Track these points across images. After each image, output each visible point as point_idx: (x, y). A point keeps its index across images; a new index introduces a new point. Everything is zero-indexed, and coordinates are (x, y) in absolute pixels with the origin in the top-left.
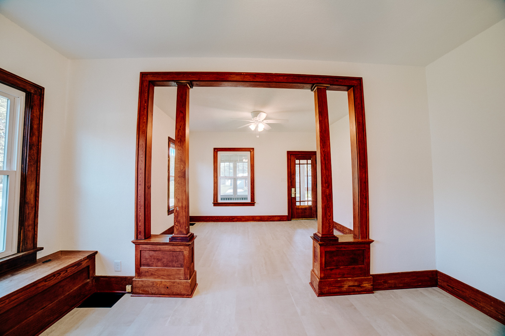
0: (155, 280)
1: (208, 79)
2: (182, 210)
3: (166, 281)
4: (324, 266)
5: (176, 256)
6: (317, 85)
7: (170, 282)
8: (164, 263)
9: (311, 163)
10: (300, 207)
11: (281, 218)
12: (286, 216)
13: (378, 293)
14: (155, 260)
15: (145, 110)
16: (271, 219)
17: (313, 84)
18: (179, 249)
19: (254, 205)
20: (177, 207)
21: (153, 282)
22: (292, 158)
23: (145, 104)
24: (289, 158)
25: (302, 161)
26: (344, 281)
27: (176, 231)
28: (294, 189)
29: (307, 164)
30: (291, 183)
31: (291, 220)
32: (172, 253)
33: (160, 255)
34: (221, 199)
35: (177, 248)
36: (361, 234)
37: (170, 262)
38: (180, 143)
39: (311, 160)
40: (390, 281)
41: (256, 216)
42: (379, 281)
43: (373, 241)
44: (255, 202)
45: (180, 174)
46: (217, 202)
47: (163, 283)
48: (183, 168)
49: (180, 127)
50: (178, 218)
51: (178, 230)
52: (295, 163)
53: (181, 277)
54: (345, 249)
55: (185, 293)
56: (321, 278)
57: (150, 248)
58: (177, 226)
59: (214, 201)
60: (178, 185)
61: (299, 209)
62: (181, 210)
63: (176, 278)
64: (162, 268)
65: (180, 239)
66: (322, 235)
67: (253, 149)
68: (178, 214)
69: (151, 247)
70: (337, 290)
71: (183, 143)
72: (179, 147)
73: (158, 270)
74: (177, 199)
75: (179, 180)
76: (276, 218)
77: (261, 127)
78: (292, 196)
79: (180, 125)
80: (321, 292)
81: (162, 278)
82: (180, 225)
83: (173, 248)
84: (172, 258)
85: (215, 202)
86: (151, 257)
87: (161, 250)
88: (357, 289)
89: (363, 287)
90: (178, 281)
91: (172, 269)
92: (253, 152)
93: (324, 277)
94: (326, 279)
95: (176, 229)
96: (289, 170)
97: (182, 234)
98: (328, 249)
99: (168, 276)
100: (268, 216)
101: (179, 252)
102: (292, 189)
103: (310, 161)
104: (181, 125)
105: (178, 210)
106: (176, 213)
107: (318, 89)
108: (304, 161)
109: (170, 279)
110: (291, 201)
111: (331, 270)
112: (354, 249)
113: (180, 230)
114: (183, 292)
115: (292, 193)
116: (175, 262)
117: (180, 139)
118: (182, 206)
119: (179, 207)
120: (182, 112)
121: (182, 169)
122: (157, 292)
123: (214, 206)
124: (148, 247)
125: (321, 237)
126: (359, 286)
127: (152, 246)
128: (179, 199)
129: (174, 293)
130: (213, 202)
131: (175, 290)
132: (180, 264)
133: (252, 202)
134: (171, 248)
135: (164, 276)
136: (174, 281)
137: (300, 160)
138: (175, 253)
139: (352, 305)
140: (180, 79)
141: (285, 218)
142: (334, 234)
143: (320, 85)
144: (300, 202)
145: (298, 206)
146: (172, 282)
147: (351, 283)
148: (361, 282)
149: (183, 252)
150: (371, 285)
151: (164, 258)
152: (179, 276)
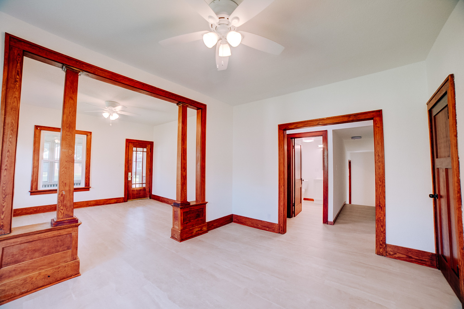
0: (29, 275)
1: (103, 75)
2: (70, 193)
3: (46, 270)
4: (182, 222)
5: (61, 240)
6: (183, 103)
7: (52, 269)
8: (45, 251)
9: (146, 151)
10: (135, 189)
11: (118, 201)
12: (123, 198)
13: (210, 232)
14: (30, 253)
15: (18, 83)
16: (107, 202)
17: (180, 102)
18: (67, 231)
19: (89, 190)
20: (63, 191)
21: (25, 280)
22: (131, 145)
23: (18, 77)
24: (128, 145)
25: (139, 149)
26: (194, 229)
27: (61, 215)
28: (131, 173)
29: (143, 152)
30: (128, 168)
31: (127, 201)
32: (56, 238)
33: (39, 244)
34: (43, 186)
35: (63, 232)
36: (201, 199)
37: (52, 248)
38: (69, 128)
39: (146, 148)
40: (214, 224)
41: (91, 201)
42: (210, 225)
43: (207, 202)
44: (90, 186)
45: (68, 159)
46: (37, 190)
47: (42, 274)
48: (72, 153)
49: (70, 113)
50: (63, 202)
51: (63, 213)
52: (133, 150)
53: (68, 259)
54: (193, 209)
55: (73, 273)
56: (181, 230)
57: (21, 241)
58: (62, 210)
59: (32, 189)
60: (65, 169)
61: (134, 191)
62: (68, 194)
63: (61, 263)
64: (41, 258)
65: (68, 222)
66: (181, 202)
67: (91, 133)
68: (63, 198)
69: (24, 239)
70: (190, 235)
71: (73, 129)
72: (67, 132)
73: (34, 262)
74: (64, 183)
75: (66, 165)
76: (113, 201)
77: (115, 117)
78: (129, 180)
79: (69, 111)
80: (181, 239)
81: (40, 269)
82: (66, 209)
83: (58, 232)
84: (56, 243)
85: (34, 190)
86: (22, 250)
87: (40, 238)
88: (200, 232)
89: (203, 230)
90: (64, 264)
91: (56, 255)
92: (90, 136)
93: (183, 229)
94: (184, 230)
95: (60, 213)
96: (127, 156)
97: (69, 217)
98: (185, 211)
99: (50, 264)
100: (104, 199)
101: (65, 236)
102: (129, 173)
103: (145, 150)
104: (71, 111)
105: (64, 194)
106: (62, 198)
107: (182, 105)
108: (141, 149)
109: (52, 266)
110: (128, 184)
111: (187, 223)
112: (198, 208)
113: (66, 213)
114: (71, 273)
115: (129, 177)
116: (61, 246)
117: (70, 125)
118: (70, 190)
119: (66, 191)
120: (72, 99)
121: (70, 154)
122: (31, 287)
123: (31, 195)
124: (19, 240)
125: (181, 204)
126: (201, 230)
127: (26, 237)
128: (66, 184)
129: (59, 279)
130: (30, 190)
131: (60, 275)
132: (67, 247)
133: (86, 187)
134: (55, 233)
135: (43, 266)
136: (59, 267)
137: (137, 148)
138: (60, 237)
139: (200, 240)
140: (71, 65)
141: (121, 200)
142: (187, 201)
143: (185, 104)
144: (142, 184)
145: (134, 188)
146: (56, 269)
147: (197, 229)
148: (202, 227)
149: (71, 233)
150: (207, 228)
151: (43, 246)
152: (65, 260)
